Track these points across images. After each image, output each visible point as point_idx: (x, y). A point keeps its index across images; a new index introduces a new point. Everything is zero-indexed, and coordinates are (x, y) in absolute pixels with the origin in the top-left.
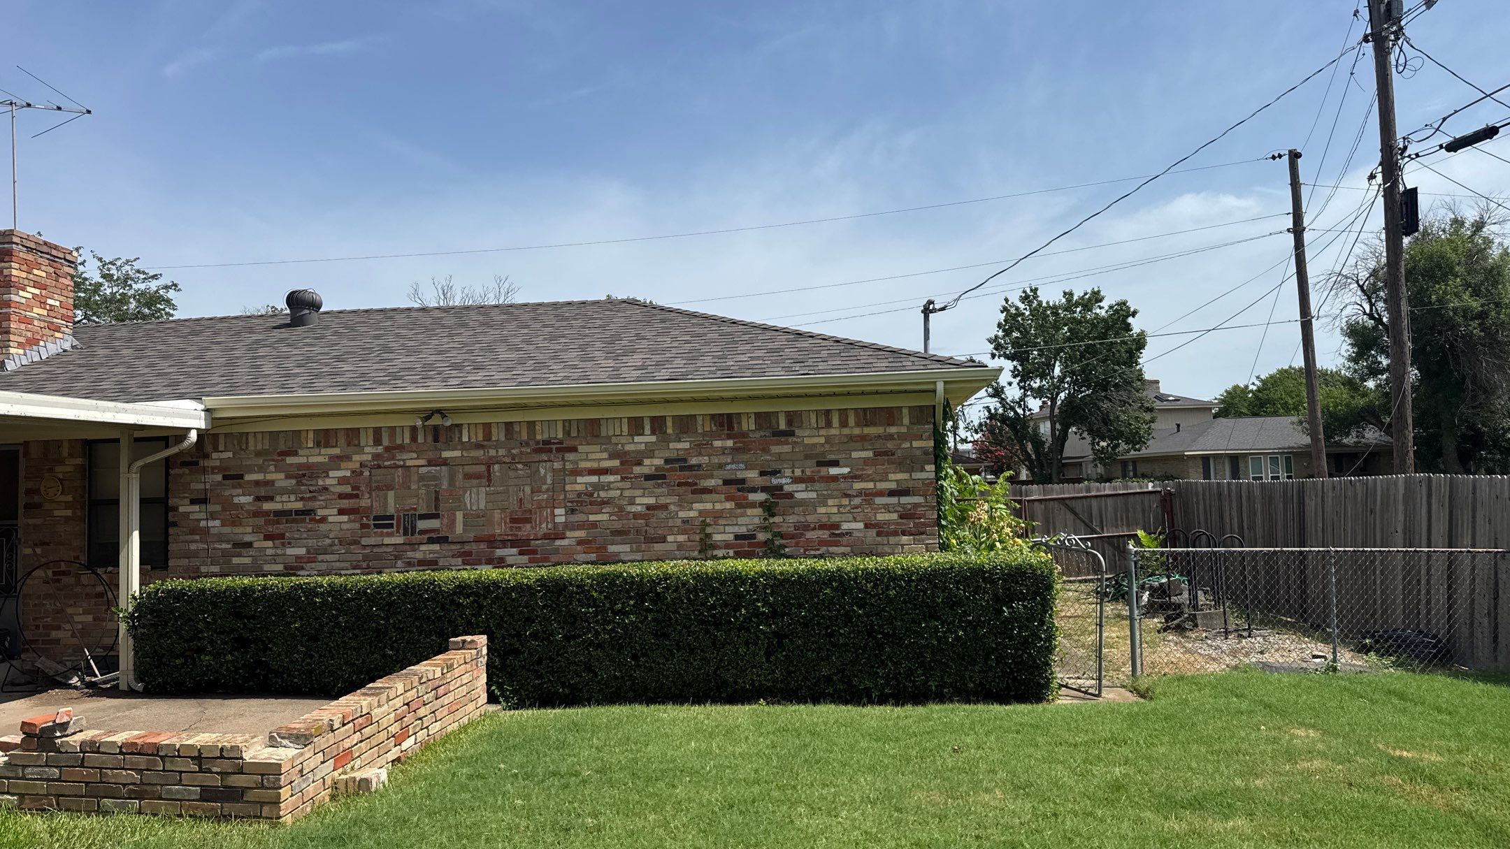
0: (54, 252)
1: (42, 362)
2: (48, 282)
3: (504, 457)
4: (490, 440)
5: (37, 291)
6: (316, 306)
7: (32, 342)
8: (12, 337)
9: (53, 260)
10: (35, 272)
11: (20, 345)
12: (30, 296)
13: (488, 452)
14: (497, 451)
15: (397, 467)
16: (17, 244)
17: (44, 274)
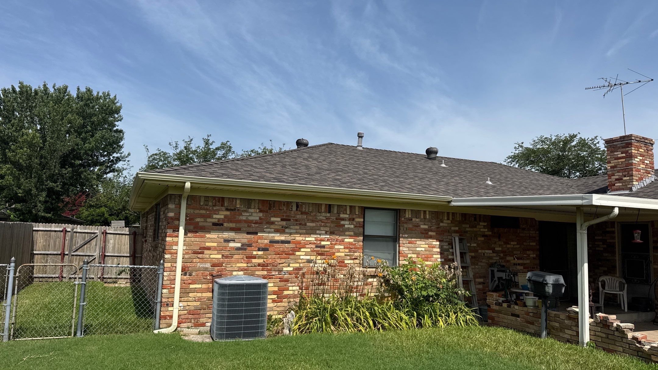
0: (646, 141)
1: (645, 187)
2: (645, 154)
5: (641, 158)
7: (641, 179)
8: (634, 178)
9: (646, 144)
10: (640, 150)
11: (637, 181)
12: (638, 160)
16: (633, 140)
17: (643, 151)
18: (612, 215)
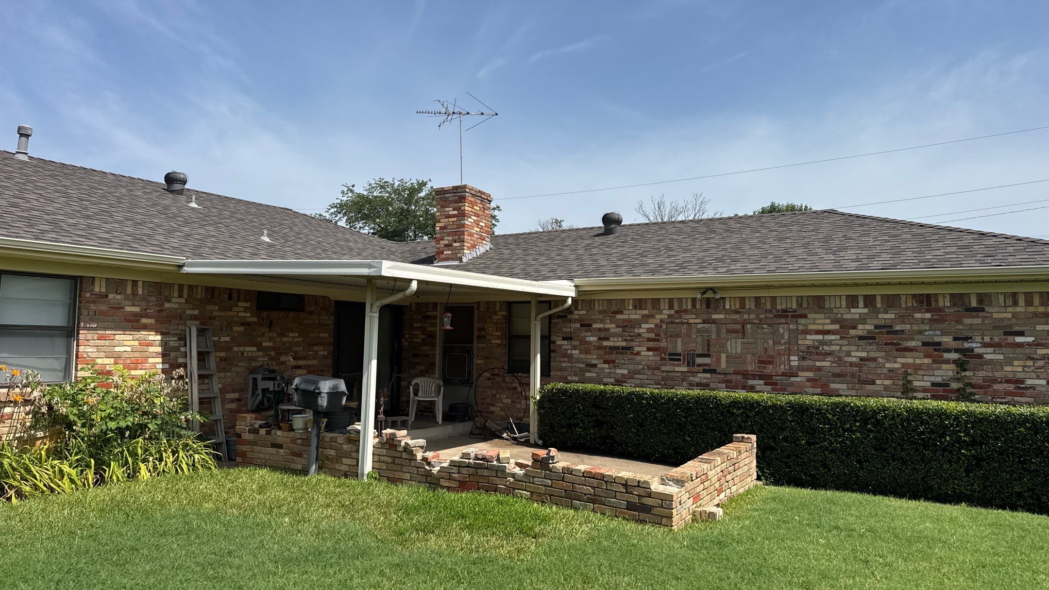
0: (483, 196)
1: (477, 258)
2: (481, 213)
3: (754, 319)
4: (744, 308)
5: (475, 218)
6: (618, 222)
7: (473, 246)
8: (465, 244)
9: (482, 200)
10: (475, 207)
11: (469, 248)
12: (472, 221)
13: (743, 316)
14: (749, 316)
15: (684, 323)
16: (468, 192)
17: (478, 209)
18: (408, 291)
